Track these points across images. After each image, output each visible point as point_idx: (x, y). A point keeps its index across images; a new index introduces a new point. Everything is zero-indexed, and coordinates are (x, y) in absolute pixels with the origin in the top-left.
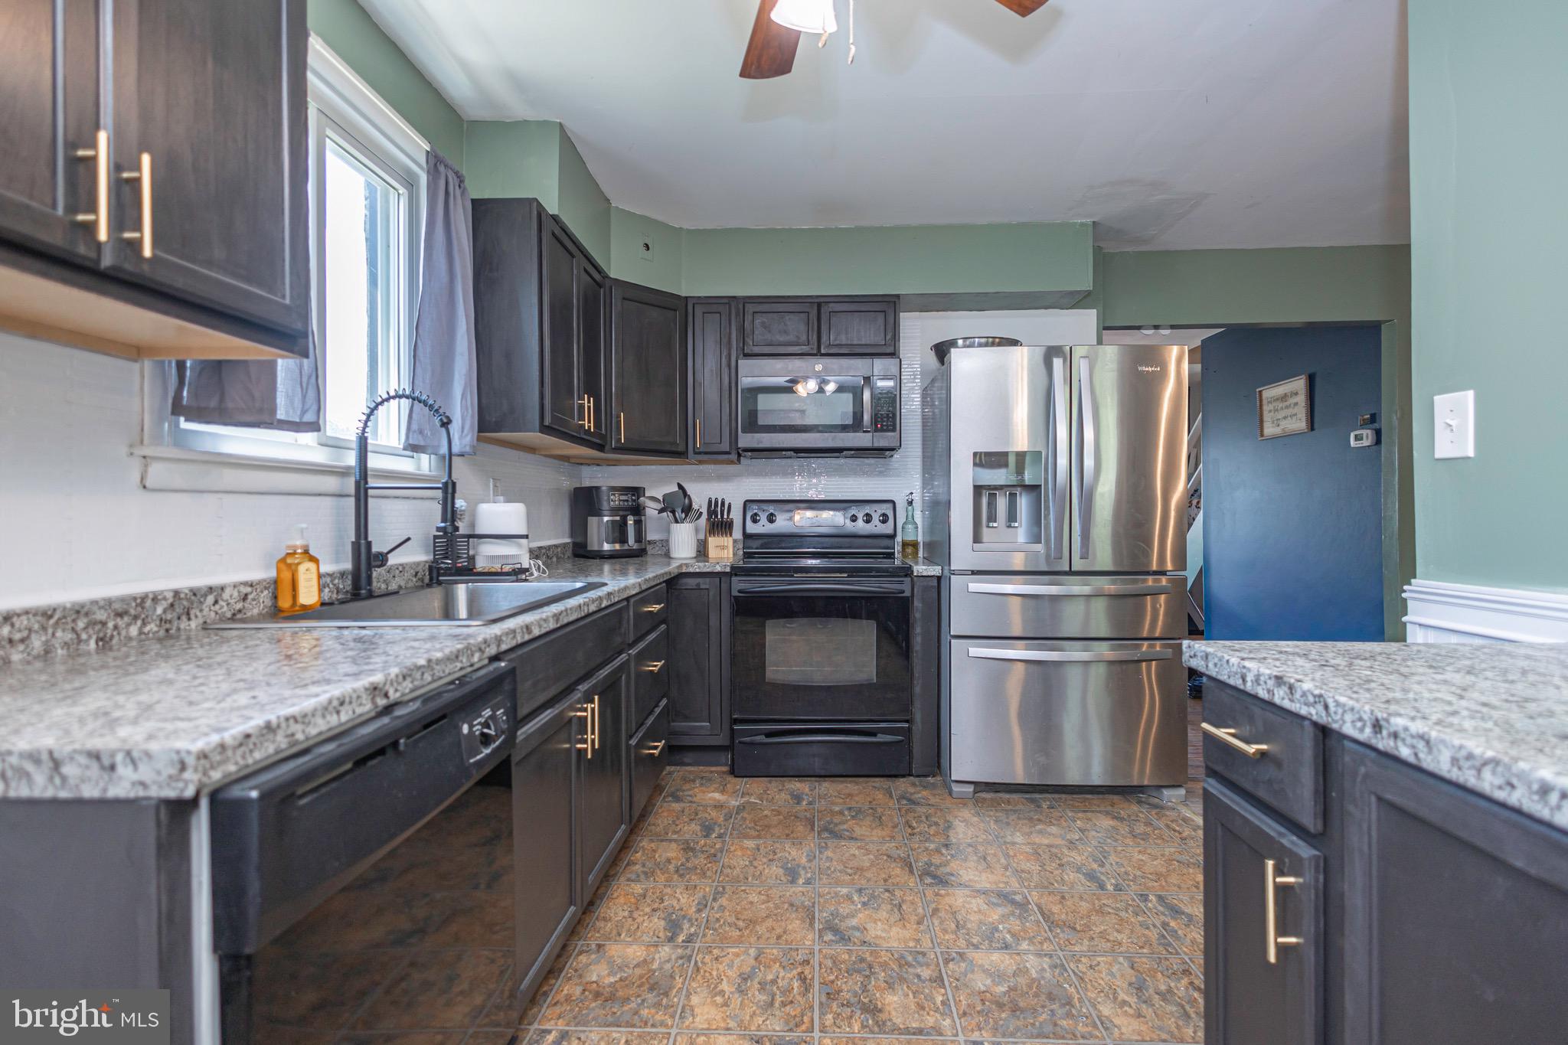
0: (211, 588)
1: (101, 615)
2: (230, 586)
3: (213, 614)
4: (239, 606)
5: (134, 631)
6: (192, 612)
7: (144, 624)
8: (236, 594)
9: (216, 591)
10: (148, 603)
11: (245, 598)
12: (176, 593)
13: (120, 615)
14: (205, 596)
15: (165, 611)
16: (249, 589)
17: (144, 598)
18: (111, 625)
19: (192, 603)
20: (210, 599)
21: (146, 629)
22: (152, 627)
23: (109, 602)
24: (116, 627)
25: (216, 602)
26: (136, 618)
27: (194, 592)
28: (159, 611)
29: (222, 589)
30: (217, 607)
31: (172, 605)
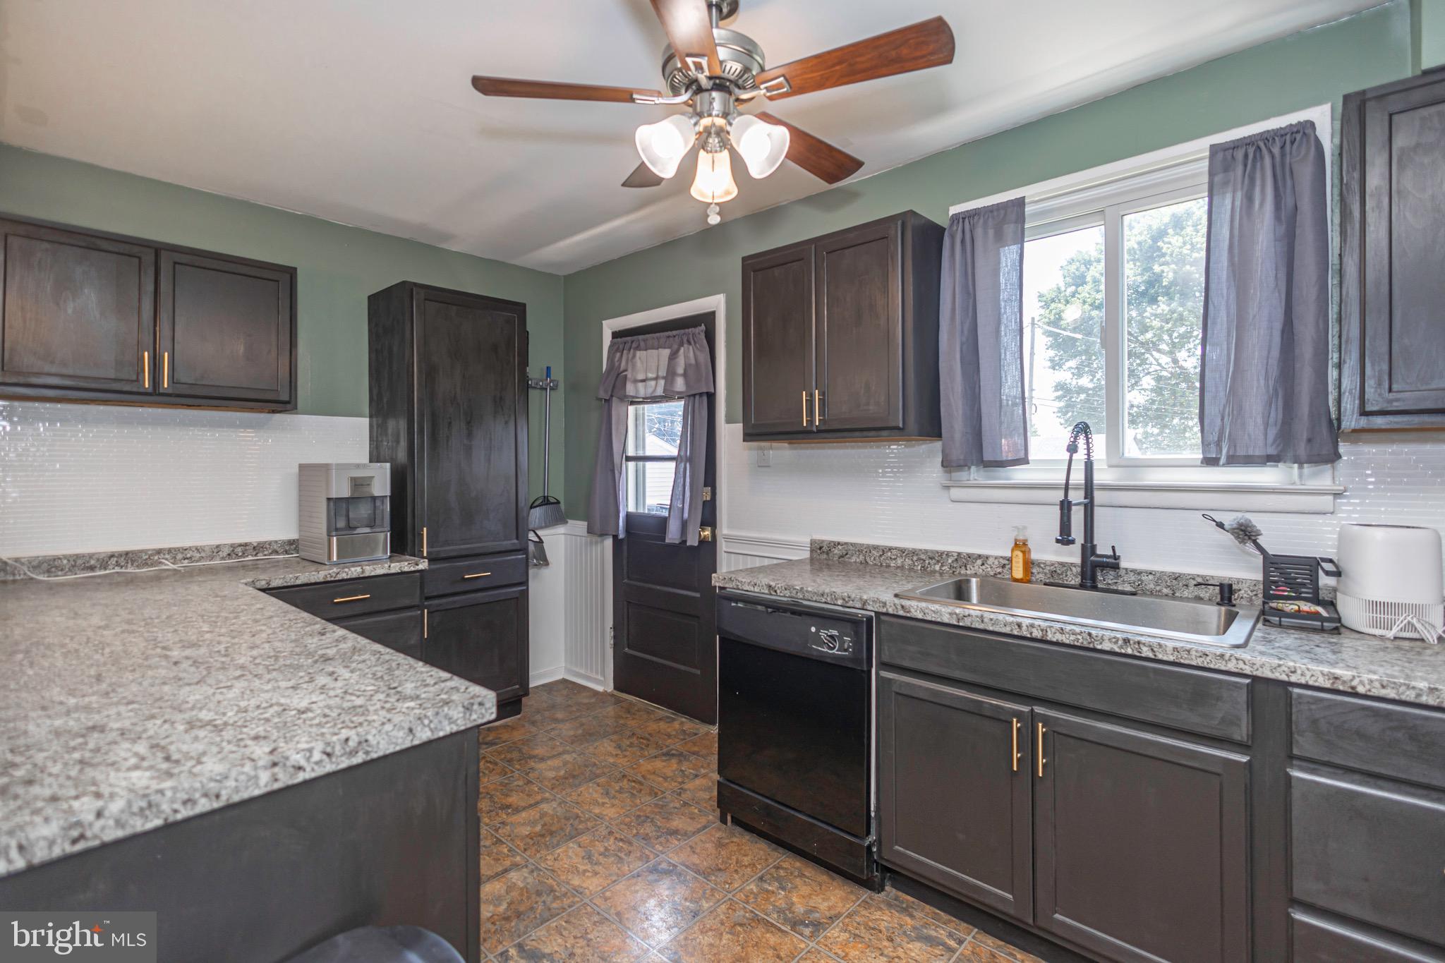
0: (980, 556)
1: (923, 557)
2: (992, 556)
3: (981, 571)
4: (999, 570)
5: (937, 567)
6: (968, 566)
7: (942, 566)
8: (996, 563)
9: (984, 559)
10: (944, 556)
11: (1004, 566)
12: (959, 554)
13: (931, 558)
14: (976, 559)
15: (953, 562)
16: (1007, 562)
17: (942, 553)
18: (927, 562)
19: (968, 561)
20: (979, 562)
21: (943, 568)
22: (946, 568)
23: (926, 552)
24: (929, 563)
25: (983, 564)
26: (938, 561)
27: (969, 556)
28: (950, 561)
29: (987, 558)
30: (984, 567)
31: (956, 560)
